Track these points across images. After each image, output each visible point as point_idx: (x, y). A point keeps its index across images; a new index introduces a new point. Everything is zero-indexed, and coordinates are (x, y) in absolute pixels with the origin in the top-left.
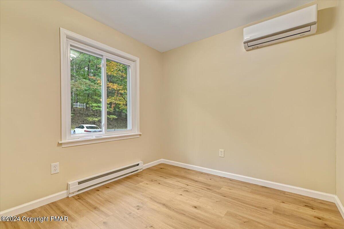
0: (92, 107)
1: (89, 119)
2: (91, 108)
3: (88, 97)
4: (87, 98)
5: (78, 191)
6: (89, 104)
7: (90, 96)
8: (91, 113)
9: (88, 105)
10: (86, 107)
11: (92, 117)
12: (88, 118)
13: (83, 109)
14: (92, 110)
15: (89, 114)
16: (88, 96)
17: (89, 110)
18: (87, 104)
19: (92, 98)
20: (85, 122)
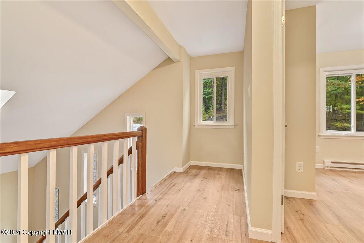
0: (342, 109)
1: (337, 125)
2: (341, 111)
3: (336, 98)
4: (334, 99)
5: (331, 167)
6: (337, 106)
7: (339, 95)
8: (340, 118)
9: (335, 108)
10: (334, 110)
11: (342, 121)
12: (336, 123)
13: (329, 113)
14: (342, 113)
15: (337, 119)
16: (336, 96)
17: (337, 114)
18: (334, 106)
19: (342, 99)
20: (331, 128)
